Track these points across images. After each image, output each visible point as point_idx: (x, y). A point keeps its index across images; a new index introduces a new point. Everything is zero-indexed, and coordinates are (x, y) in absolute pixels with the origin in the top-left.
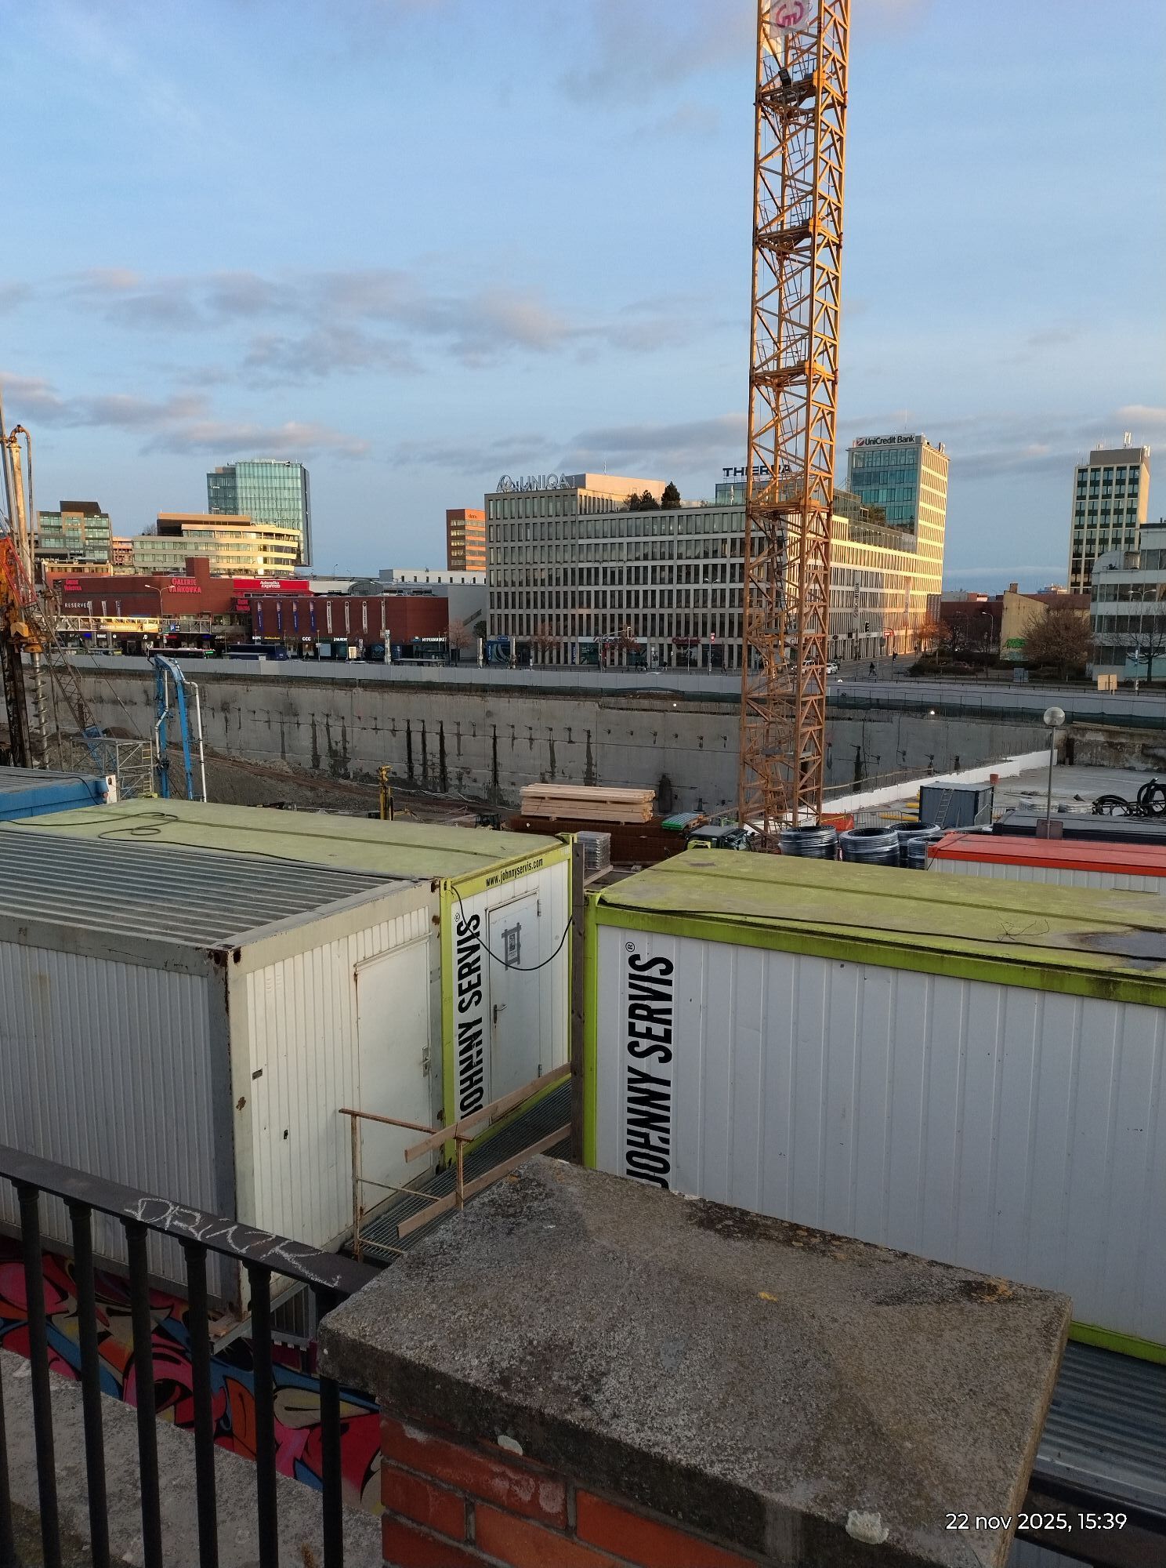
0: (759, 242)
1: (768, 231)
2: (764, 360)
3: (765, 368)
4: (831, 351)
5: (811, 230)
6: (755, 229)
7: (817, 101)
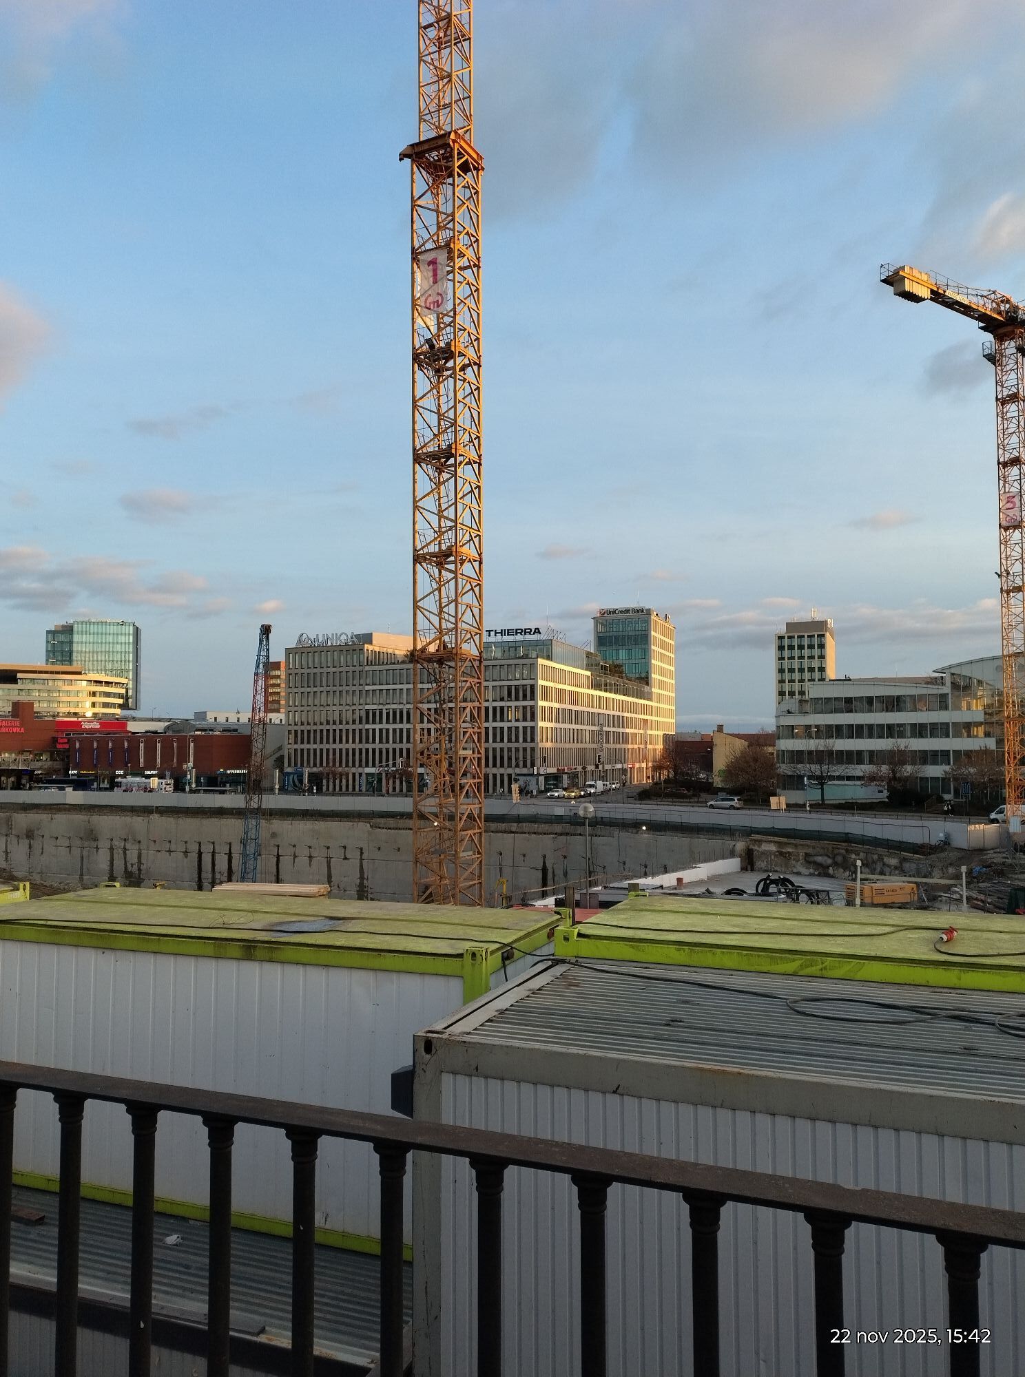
0: (418, 458)
1: (425, 451)
2: (424, 544)
3: (425, 550)
4: (476, 540)
5: (453, 451)
6: (414, 449)
7: (455, 363)
